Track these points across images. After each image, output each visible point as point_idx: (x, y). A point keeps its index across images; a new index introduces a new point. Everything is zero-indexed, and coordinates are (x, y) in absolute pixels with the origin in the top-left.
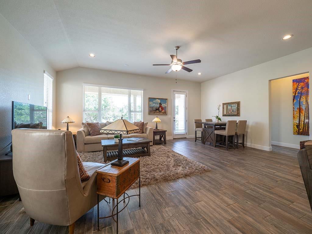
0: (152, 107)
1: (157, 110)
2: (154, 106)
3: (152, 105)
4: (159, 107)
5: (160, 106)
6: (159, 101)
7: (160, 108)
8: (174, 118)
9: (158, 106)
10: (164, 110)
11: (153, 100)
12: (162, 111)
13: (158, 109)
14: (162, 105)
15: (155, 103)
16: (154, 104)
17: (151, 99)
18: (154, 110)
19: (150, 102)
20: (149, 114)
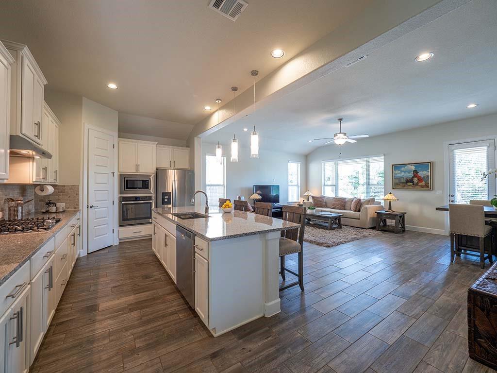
0: (400, 179)
1: (407, 181)
2: (403, 175)
3: (399, 175)
4: (413, 178)
5: (415, 176)
6: (413, 168)
7: (415, 180)
8: (453, 196)
9: (411, 175)
10: (423, 182)
11: (401, 167)
12: (420, 184)
13: (411, 181)
14: (419, 174)
15: (405, 172)
16: (403, 174)
17: (396, 167)
18: (403, 183)
19: (395, 170)
20: (393, 188)
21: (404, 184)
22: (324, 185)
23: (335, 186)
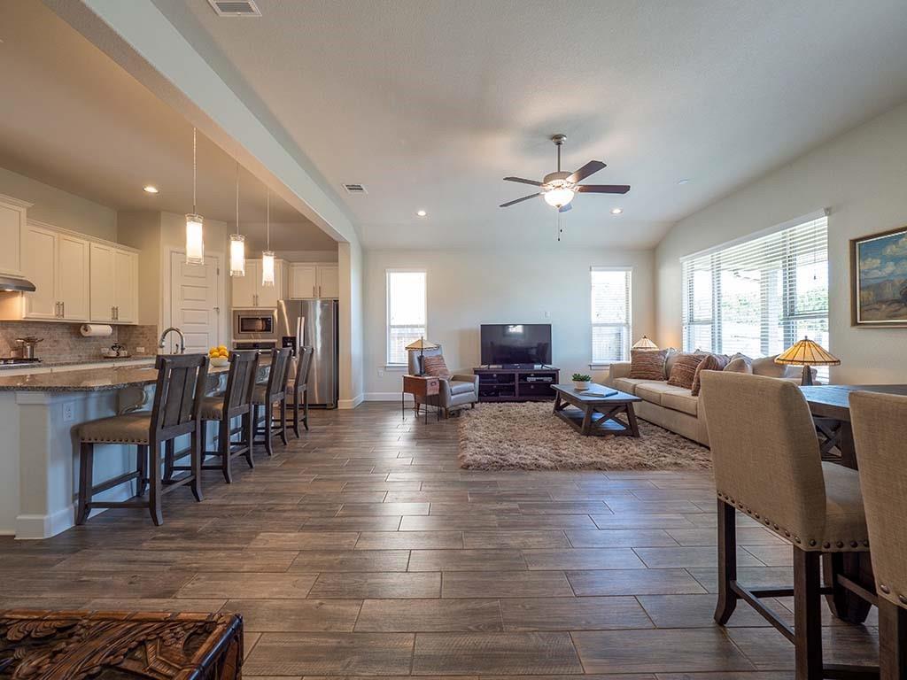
0: (878, 288)
2: (892, 274)
3: (878, 274)
15: (898, 261)
16: (890, 267)
17: (864, 245)
18: (893, 302)
20: (855, 323)
21: (895, 306)
22: (692, 321)
23: (715, 323)
